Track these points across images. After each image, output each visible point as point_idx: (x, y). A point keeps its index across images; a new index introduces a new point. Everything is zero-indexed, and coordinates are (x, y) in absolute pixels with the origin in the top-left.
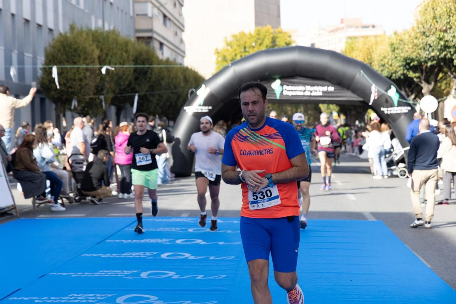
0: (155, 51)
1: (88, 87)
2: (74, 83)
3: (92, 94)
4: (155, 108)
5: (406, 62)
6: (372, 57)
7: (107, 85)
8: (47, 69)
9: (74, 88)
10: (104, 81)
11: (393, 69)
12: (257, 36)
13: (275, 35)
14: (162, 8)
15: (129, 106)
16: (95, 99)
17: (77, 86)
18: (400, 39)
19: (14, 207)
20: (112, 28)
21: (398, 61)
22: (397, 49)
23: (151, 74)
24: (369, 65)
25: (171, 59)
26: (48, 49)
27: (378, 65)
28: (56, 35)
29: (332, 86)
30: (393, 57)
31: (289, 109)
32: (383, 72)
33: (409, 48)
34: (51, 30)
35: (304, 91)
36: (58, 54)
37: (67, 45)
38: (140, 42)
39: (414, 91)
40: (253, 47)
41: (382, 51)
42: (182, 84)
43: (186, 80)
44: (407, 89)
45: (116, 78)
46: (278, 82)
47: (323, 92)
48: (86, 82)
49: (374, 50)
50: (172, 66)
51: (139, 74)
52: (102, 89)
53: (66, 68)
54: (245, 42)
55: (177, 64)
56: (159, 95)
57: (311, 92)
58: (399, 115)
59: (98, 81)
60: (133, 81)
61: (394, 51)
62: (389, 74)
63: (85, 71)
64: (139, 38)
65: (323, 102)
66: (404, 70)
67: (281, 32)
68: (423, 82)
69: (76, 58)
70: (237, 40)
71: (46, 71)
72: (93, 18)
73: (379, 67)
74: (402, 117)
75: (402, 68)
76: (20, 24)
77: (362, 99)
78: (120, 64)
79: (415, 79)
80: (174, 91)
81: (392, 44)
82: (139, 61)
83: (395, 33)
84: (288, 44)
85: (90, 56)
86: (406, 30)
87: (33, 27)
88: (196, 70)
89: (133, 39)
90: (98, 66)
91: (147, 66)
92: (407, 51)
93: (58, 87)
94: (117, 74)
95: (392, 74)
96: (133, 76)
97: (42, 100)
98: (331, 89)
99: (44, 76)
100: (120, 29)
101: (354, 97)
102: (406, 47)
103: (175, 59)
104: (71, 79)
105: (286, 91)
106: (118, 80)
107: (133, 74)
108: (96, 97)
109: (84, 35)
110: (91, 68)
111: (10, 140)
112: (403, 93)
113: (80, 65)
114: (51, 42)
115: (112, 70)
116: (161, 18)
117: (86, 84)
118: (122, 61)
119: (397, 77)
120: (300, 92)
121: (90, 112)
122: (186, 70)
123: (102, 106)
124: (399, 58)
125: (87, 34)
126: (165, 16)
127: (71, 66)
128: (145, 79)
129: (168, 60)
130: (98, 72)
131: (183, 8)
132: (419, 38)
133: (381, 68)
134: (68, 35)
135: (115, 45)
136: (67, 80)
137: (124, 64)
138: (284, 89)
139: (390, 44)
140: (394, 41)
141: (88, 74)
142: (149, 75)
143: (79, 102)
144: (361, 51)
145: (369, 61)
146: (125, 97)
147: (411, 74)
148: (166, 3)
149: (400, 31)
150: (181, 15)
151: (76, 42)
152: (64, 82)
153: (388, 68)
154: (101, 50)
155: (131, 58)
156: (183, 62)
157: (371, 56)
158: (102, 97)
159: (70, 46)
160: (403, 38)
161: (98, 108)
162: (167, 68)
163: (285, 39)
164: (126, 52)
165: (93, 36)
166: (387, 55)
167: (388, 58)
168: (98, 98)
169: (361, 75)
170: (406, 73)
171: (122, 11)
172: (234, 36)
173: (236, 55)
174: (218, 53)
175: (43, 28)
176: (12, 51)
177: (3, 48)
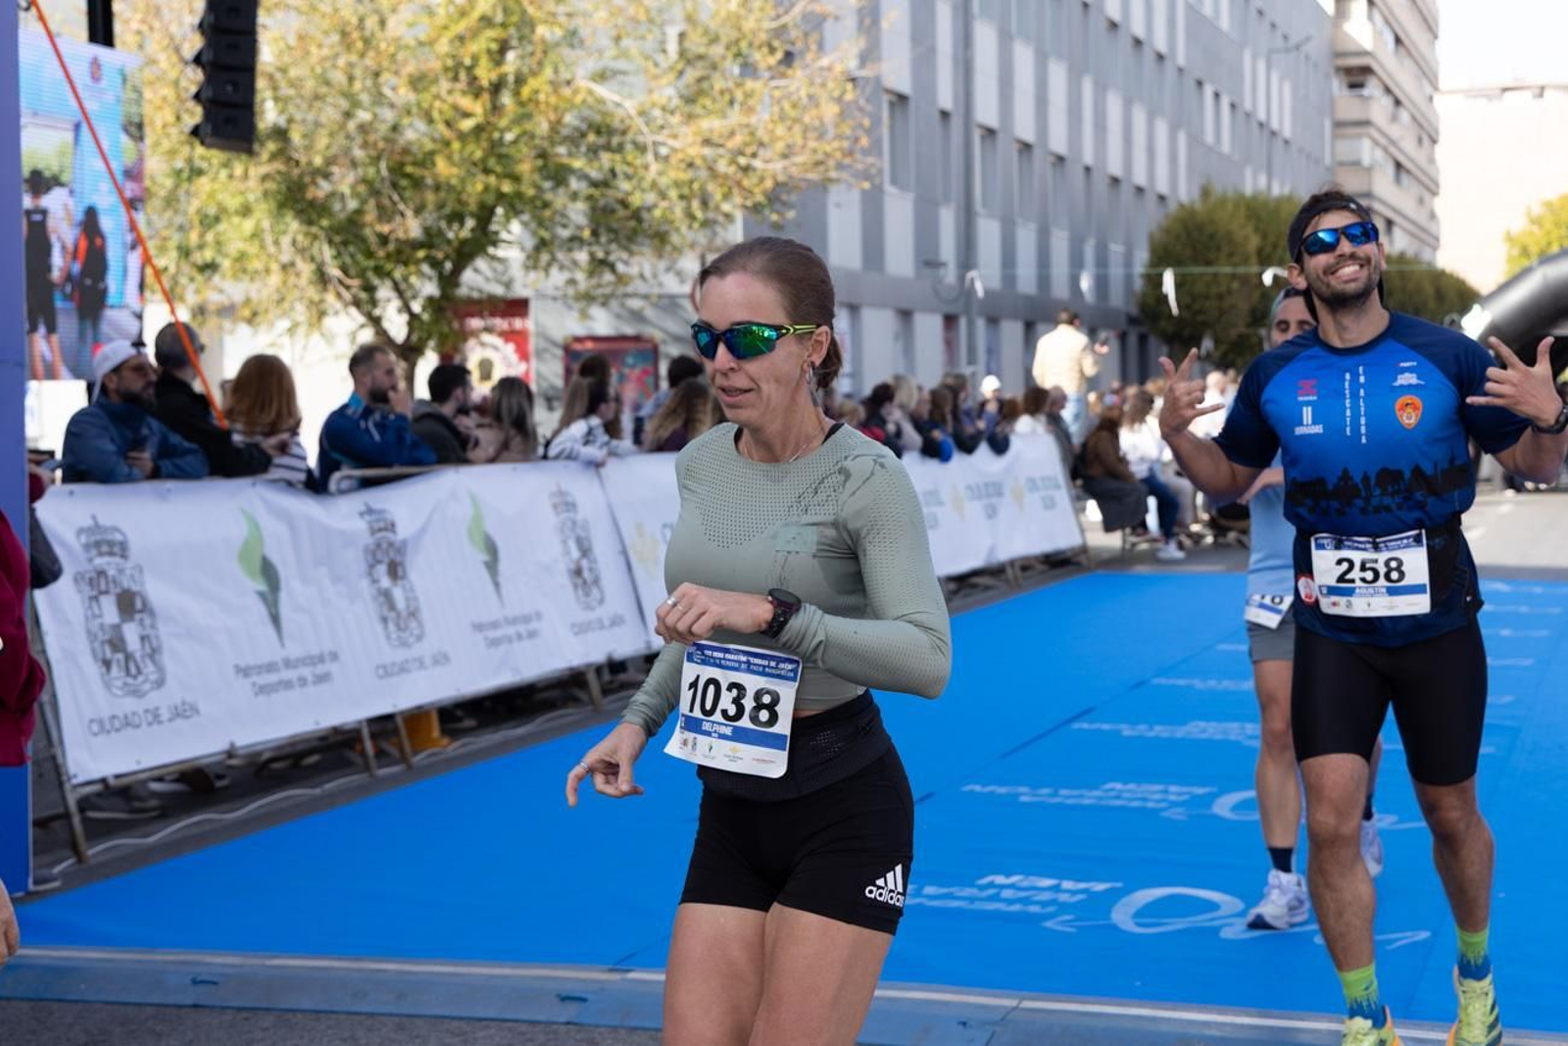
1: (1234, 311)
2: (1208, 304)
3: (1241, 325)
9: (1207, 314)
14: (1391, 148)
17: (1212, 310)
19: (1084, 549)
20: (1286, 190)
25: (1410, 253)
34: (1162, 198)
36: (1175, 246)
37: (1195, 226)
42: (1432, 305)
43: (1440, 295)
48: (1232, 302)
50: (1412, 268)
53: (1192, 275)
55: (1420, 264)
59: (1255, 300)
63: (1229, 279)
69: (1212, 253)
70: (1553, 213)
71: (1150, 280)
72: (1248, 173)
76: (1101, 186)
85: (1241, 250)
87: (1126, 193)
88: (1461, 276)
90: (1255, 269)
93: (1175, 310)
97: (1143, 339)
99: (1145, 290)
103: (1416, 255)
104: (1201, 296)
109: (1229, 207)
110: (1241, 273)
111: (1077, 417)
113: (1220, 267)
114: (1163, 221)
116: (1390, 169)
117: (1233, 307)
122: (1441, 276)
125: (1236, 205)
126: (1398, 166)
127: (1202, 270)
129: (1402, 258)
130: (1255, 280)
131: (1438, 148)
134: (1198, 206)
136: (1194, 298)
141: (1235, 285)
143: (1217, 342)
148: (1402, 138)
150: (1432, 160)
152: (1188, 303)
154: (1264, 236)
156: (1434, 259)
159: (1200, 228)
162: (1403, 270)
165: (1248, 207)
168: (1256, 335)
171: (1308, 156)
172: (1549, 205)
173: (1549, 244)
174: (1510, 238)
175: (1147, 194)
176: (1083, 242)
177: (1066, 234)
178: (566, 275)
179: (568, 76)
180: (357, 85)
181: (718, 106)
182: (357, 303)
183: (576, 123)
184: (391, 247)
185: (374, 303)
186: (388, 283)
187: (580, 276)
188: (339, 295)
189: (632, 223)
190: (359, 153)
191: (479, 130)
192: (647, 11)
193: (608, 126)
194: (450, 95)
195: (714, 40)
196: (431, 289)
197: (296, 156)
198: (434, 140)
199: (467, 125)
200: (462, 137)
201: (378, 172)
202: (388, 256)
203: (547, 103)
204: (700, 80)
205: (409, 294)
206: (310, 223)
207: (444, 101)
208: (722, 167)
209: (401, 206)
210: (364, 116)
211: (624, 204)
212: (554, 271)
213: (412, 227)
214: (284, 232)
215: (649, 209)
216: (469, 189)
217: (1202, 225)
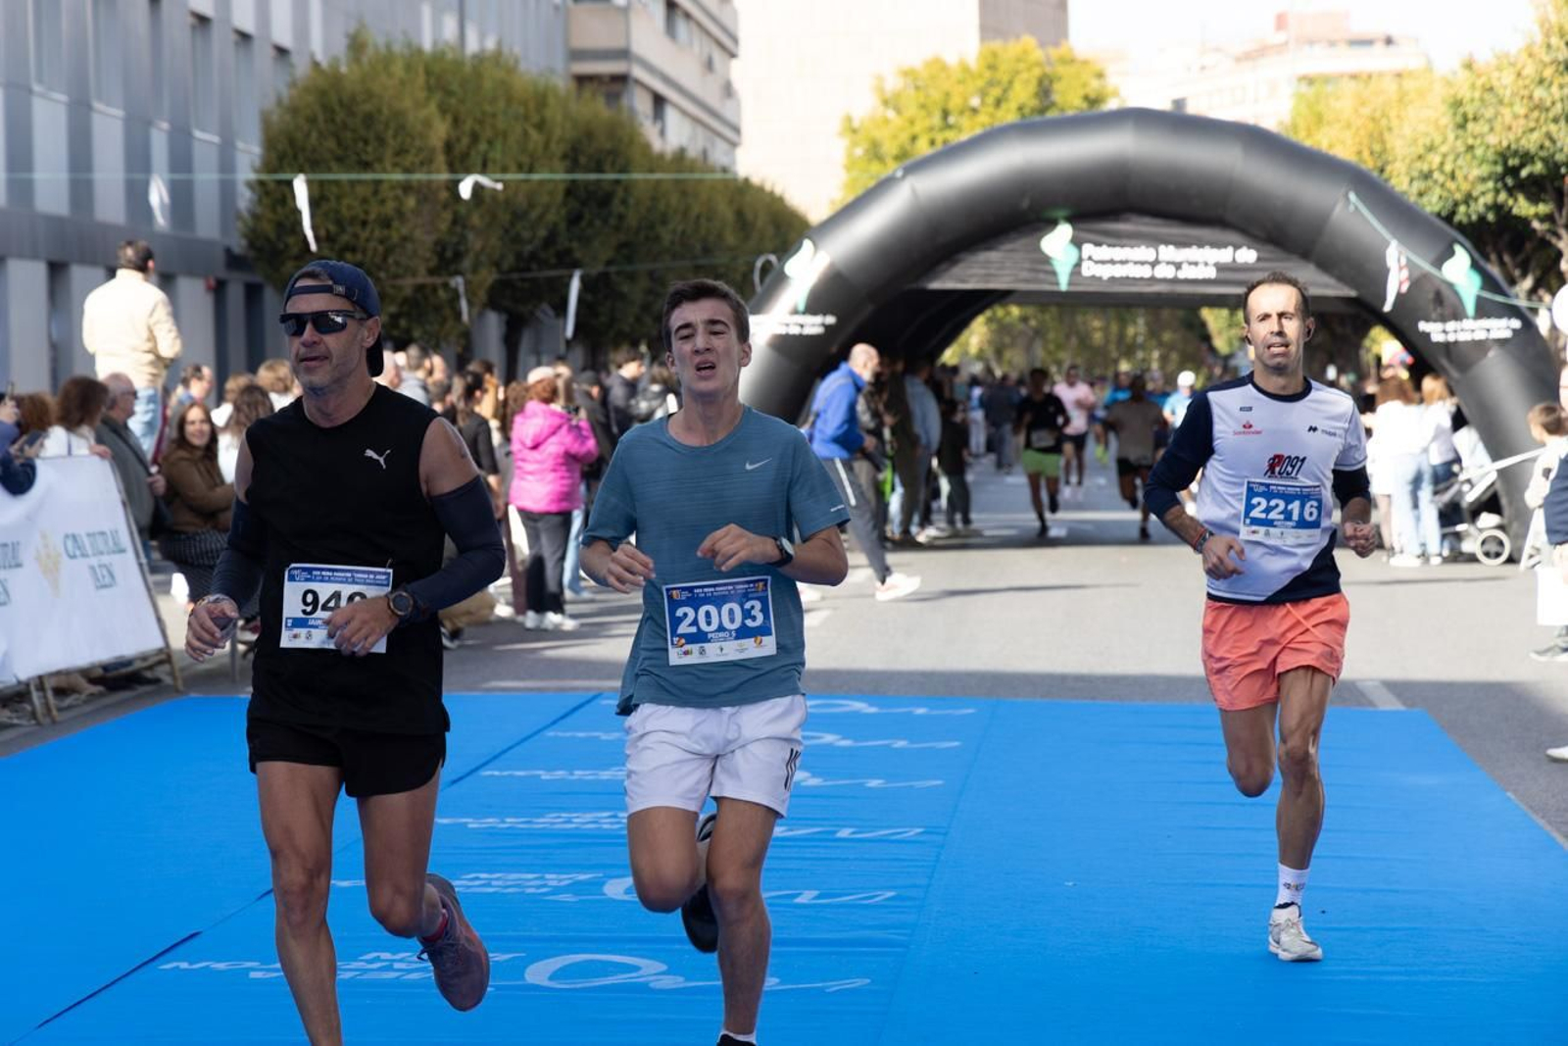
0: (641, 125)
1: (409, 246)
2: (364, 235)
3: (422, 270)
4: (638, 319)
5: (1505, 163)
6: (1388, 146)
7: (475, 242)
8: (272, 186)
9: (364, 252)
10: (464, 227)
11: (1458, 189)
12: (988, 74)
13: (1048, 70)
15: (551, 312)
16: (434, 289)
17: (372, 244)
18: (1483, 86)
19: (165, 657)
20: (490, 44)
21: (1475, 163)
22: (1475, 119)
23: (624, 202)
24: (1375, 174)
25: (693, 153)
26: (275, 118)
27: (1408, 173)
28: (301, 68)
29: (1249, 248)
30: (1461, 147)
31: (1097, 324)
32: (1425, 200)
33: (1516, 117)
34: (282, 52)
35: (1154, 264)
36: (308, 135)
37: (341, 102)
38: (587, 93)
39: (1533, 264)
40: (974, 111)
41: (1422, 128)
42: (730, 239)
43: (743, 223)
44: (1507, 258)
45: (505, 217)
46: (1064, 231)
47: (1220, 267)
48: (404, 231)
49: (1395, 123)
50: (697, 176)
51: (584, 203)
52: (458, 256)
53: (337, 183)
54: (947, 95)
55: (712, 170)
56: (651, 274)
57: (1178, 266)
58: (1481, 346)
59: (444, 226)
60: (563, 226)
61: (1462, 126)
62: (1444, 207)
63: (399, 192)
64: (581, 80)
65: (1216, 301)
66: (1497, 192)
67: (1070, 61)
68: (1562, 232)
69: (370, 149)
70: (917, 88)
71: (267, 193)
72: (426, 12)
73: (1412, 180)
74: (1491, 354)
75: (1490, 184)
76: (179, 30)
77: (1353, 293)
78: (520, 168)
79: (1536, 225)
80: (702, 262)
81: (1457, 104)
82: (583, 160)
83: (1469, 66)
84: (1093, 101)
85: (418, 143)
86: (1507, 55)
87: (221, 41)
88: (778, 191)
89: (562, 83)
90: (444, 176)
91: (611, 176)
92: (1510, 128)
94: (507, 202)
95: (1456, 204)
96: (563, 212)
97: (253, 293)
98: (1247, 255)
99: (259, 210)
100: (517, 50)
101: (1326, 286)
102: (1506, 112)
103: (705, 153)
104: (353, 220)
105: (1091, 263)
106: (512, 224)
107: (565, 203)
108: (438, 280)
109: (398, 69)
110: (419, 181)
111: (149, 426)
112: (1494, 270)
113: (385, 171)
114: (285, 93)
115: (495, 190)
116: (659, 10)
117: (405, 239)
118: (525, 160)
119: (1474, 217)
120: (1139, 266)
121: (416, 334)
122: (743, 190)
123: (458, 315)
124: (1479, 152)
125: (408, 67)
126: (671, 5)
127: (353, 176)
128: (605, 221)
130: (444, 195)
132: (1551, 84)
133: (1418, 185)
134: (344, 69)
135: (501, 104)
136: (339, 223)
137: (531, 170)
138: (1085, 255)
139: (1452, 100)
140: (1465, 93)
141: (411, 202)
142: (616, 206)
144: (1349, 126)
145: (1375, 162)
146: (534, 280)
147: (1522, 207)
149: (1484, 57)
151: (370, 95)
152: (328, 231)
153: (1442, 186)
154: (456, 121)
155: (557, 149)
156: (734, 162)
157: (1383, 142)
158: (458, 282)
159: (349, 106)
160: (1495, 83)
161: (444, 320)
162: (677, 182)
163: (1085, 85)
164: (540, 126)
165: (428, 73)
166: (1438, 140)
167: (1444, 149)
168: (446, 285)
169: (1352, 208)
170: (1506, 201)
172: (907, 74)
173: (914, 138)
174: (851, 130)
175: (257, 44)
176: (149, 124)
177: (119, 113)
217: (353, 99)
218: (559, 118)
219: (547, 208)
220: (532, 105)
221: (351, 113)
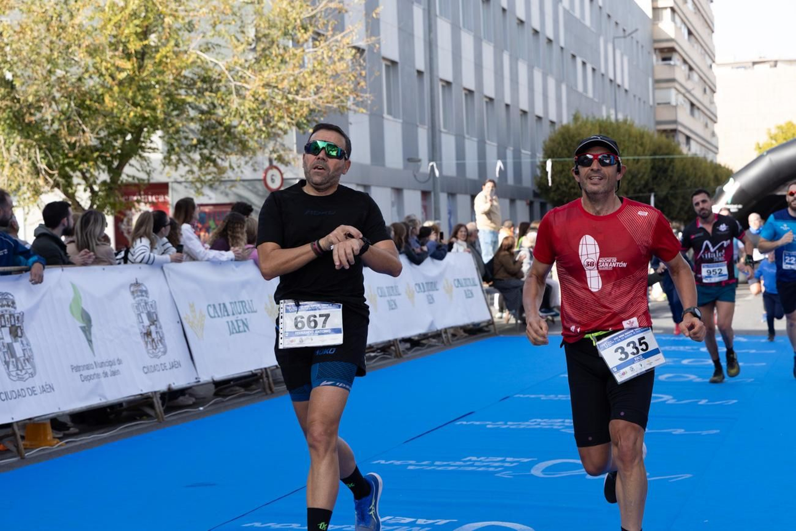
0: (681, 146)
4: (679, 213)
14: (687, 95)
19: (492, 322)
20: (621, 117)
25: (700, 155)
28: (557, 127)
34: (552, 123)
36: (558, 149)
37: (569, 137)
64: (660, 131)
70: (783, 133)
76: (515, 115)
87: (531, 119)
96: (651, 175)
103: (704, 157)
109: (589, 126)
114: (552, 135)
116: (688, 107)
125: (593, 125)
126: (692, 105)
134: (572, 126)
135: (627, 137)
148: (693, 89)
151: (579, 134)
159: (572, 138)
165: (600, 126)
171: (640, 99)
175: (544, 120)
176: (506, 148)
177: (495, 144)
178: (187, 168)
179: (186, 48)
180: (56, 54)
181: (275, 65)
182: (57, 185)
183: (190, 75)
184: (77, 150)
185: (69, 184)
186: (78, 173)
187: (195, 169)
188: (46, 180)
189: (225, 135)
190: (58, 95)
191: (131, 79)
192: (232, 8)
193: (210, 77)
194: (111, 58)
195: (272, 26)
196: (104, 176)
197: (17, 96)
198: (103, 86)
199: (122, 76)
200: (121, 83)
201: (69, 104)
202: (75, 157)
203: (172, 64)
204: (264, 50)
205: (92, 180)
206: (28, 137)
207: (107, 62)
208: (278, 100)
209: (84, 126)
210: (60, 73)
211: (220, 124)
212: (181, 166)
213: (90, 139)
214: (13, 143)
215: (235, 127)
216: (125, 114)
217: (573, 136)
218: (648, 142)
219: (644, 173)
220: (638, 138)
221: (573, 141)
